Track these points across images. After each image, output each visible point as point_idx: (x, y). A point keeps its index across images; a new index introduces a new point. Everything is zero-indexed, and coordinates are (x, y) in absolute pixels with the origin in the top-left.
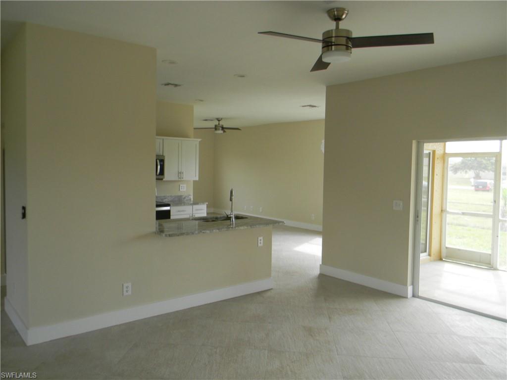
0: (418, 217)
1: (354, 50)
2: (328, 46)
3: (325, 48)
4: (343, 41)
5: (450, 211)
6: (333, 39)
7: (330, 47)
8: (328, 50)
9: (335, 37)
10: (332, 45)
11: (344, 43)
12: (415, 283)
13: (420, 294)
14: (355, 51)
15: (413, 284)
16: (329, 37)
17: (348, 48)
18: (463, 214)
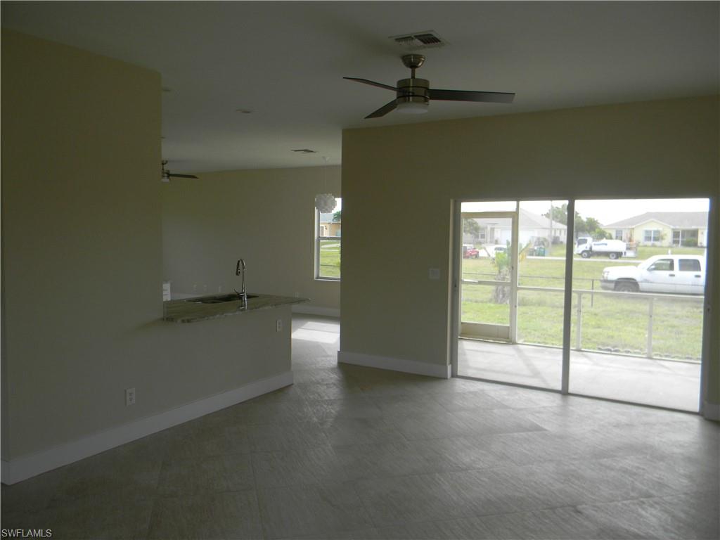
0: (455, 286)
1: (431, 102)
2: (404, 96)
3: (402, 99)
4: (422, 92)
5: (465, 280)
6: (411, 89)
7: (407, 98)
8: (405, 101)
9: (413, 87)
10: (409, 96)
11: (423, 95)
12: (454, 361)
13: (459, 374)
14: (433, 103)
15: (451, 363)
16: (406, 87)
17: (426, 100)
18: (480, 283)
